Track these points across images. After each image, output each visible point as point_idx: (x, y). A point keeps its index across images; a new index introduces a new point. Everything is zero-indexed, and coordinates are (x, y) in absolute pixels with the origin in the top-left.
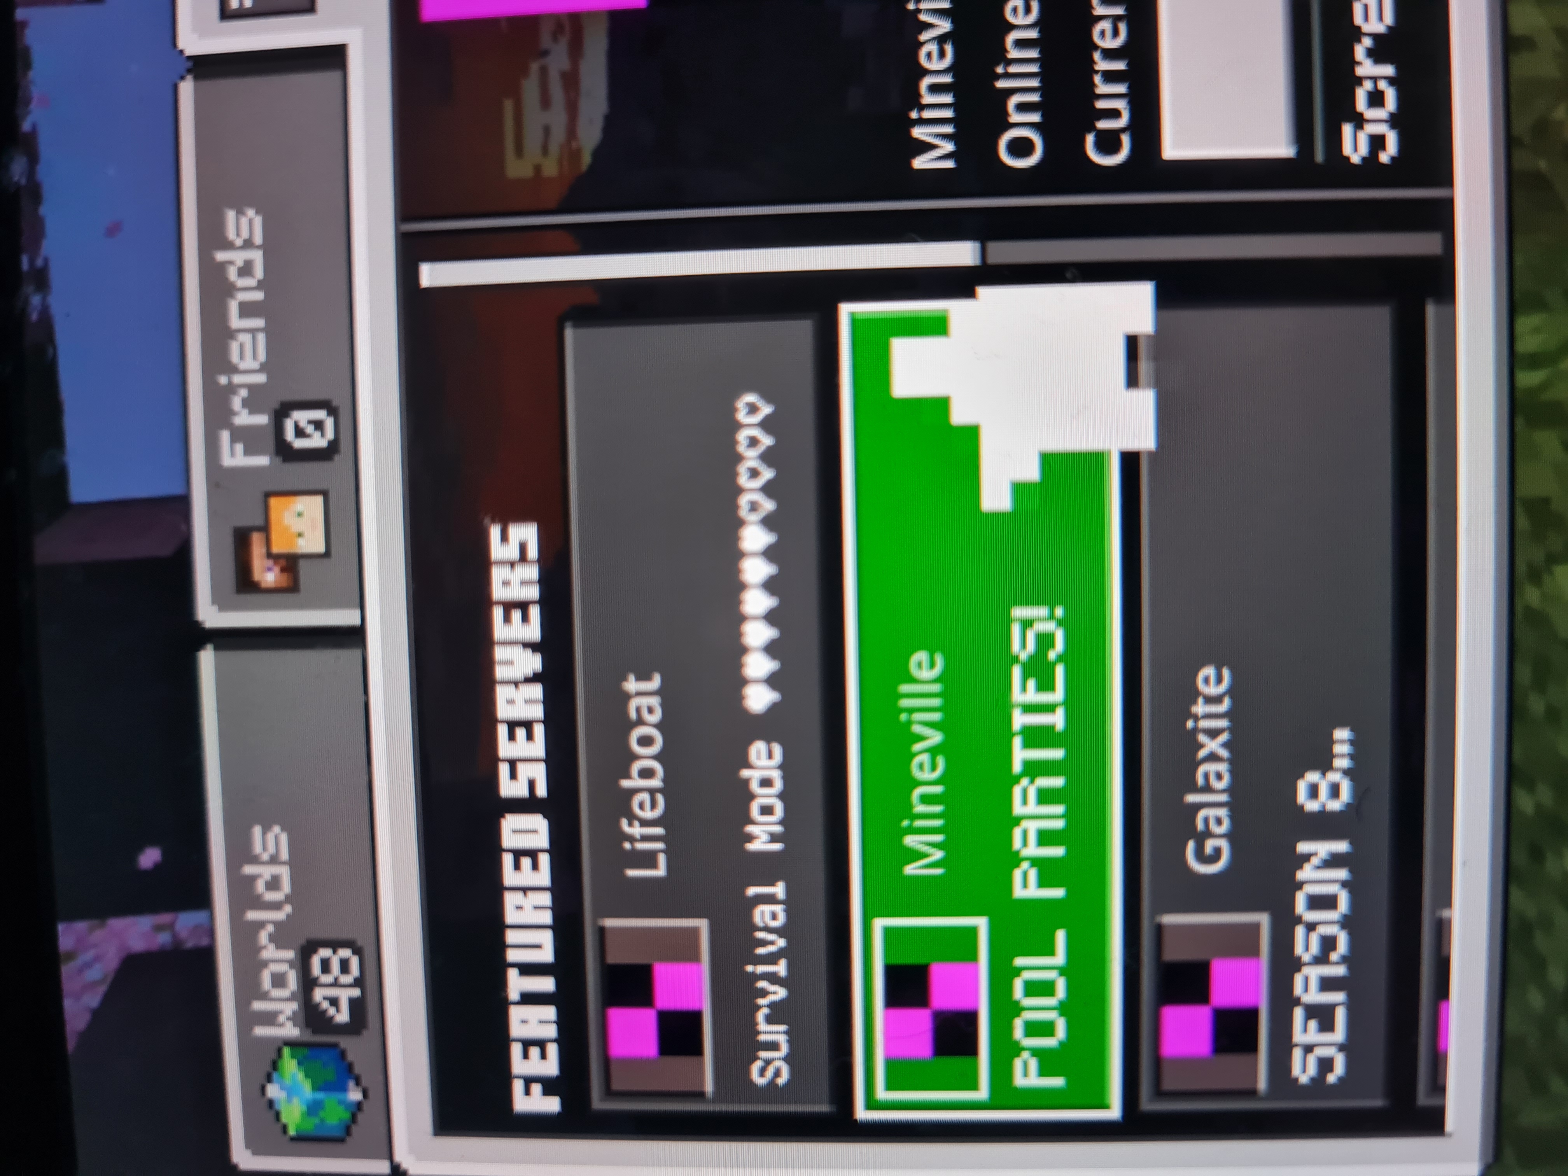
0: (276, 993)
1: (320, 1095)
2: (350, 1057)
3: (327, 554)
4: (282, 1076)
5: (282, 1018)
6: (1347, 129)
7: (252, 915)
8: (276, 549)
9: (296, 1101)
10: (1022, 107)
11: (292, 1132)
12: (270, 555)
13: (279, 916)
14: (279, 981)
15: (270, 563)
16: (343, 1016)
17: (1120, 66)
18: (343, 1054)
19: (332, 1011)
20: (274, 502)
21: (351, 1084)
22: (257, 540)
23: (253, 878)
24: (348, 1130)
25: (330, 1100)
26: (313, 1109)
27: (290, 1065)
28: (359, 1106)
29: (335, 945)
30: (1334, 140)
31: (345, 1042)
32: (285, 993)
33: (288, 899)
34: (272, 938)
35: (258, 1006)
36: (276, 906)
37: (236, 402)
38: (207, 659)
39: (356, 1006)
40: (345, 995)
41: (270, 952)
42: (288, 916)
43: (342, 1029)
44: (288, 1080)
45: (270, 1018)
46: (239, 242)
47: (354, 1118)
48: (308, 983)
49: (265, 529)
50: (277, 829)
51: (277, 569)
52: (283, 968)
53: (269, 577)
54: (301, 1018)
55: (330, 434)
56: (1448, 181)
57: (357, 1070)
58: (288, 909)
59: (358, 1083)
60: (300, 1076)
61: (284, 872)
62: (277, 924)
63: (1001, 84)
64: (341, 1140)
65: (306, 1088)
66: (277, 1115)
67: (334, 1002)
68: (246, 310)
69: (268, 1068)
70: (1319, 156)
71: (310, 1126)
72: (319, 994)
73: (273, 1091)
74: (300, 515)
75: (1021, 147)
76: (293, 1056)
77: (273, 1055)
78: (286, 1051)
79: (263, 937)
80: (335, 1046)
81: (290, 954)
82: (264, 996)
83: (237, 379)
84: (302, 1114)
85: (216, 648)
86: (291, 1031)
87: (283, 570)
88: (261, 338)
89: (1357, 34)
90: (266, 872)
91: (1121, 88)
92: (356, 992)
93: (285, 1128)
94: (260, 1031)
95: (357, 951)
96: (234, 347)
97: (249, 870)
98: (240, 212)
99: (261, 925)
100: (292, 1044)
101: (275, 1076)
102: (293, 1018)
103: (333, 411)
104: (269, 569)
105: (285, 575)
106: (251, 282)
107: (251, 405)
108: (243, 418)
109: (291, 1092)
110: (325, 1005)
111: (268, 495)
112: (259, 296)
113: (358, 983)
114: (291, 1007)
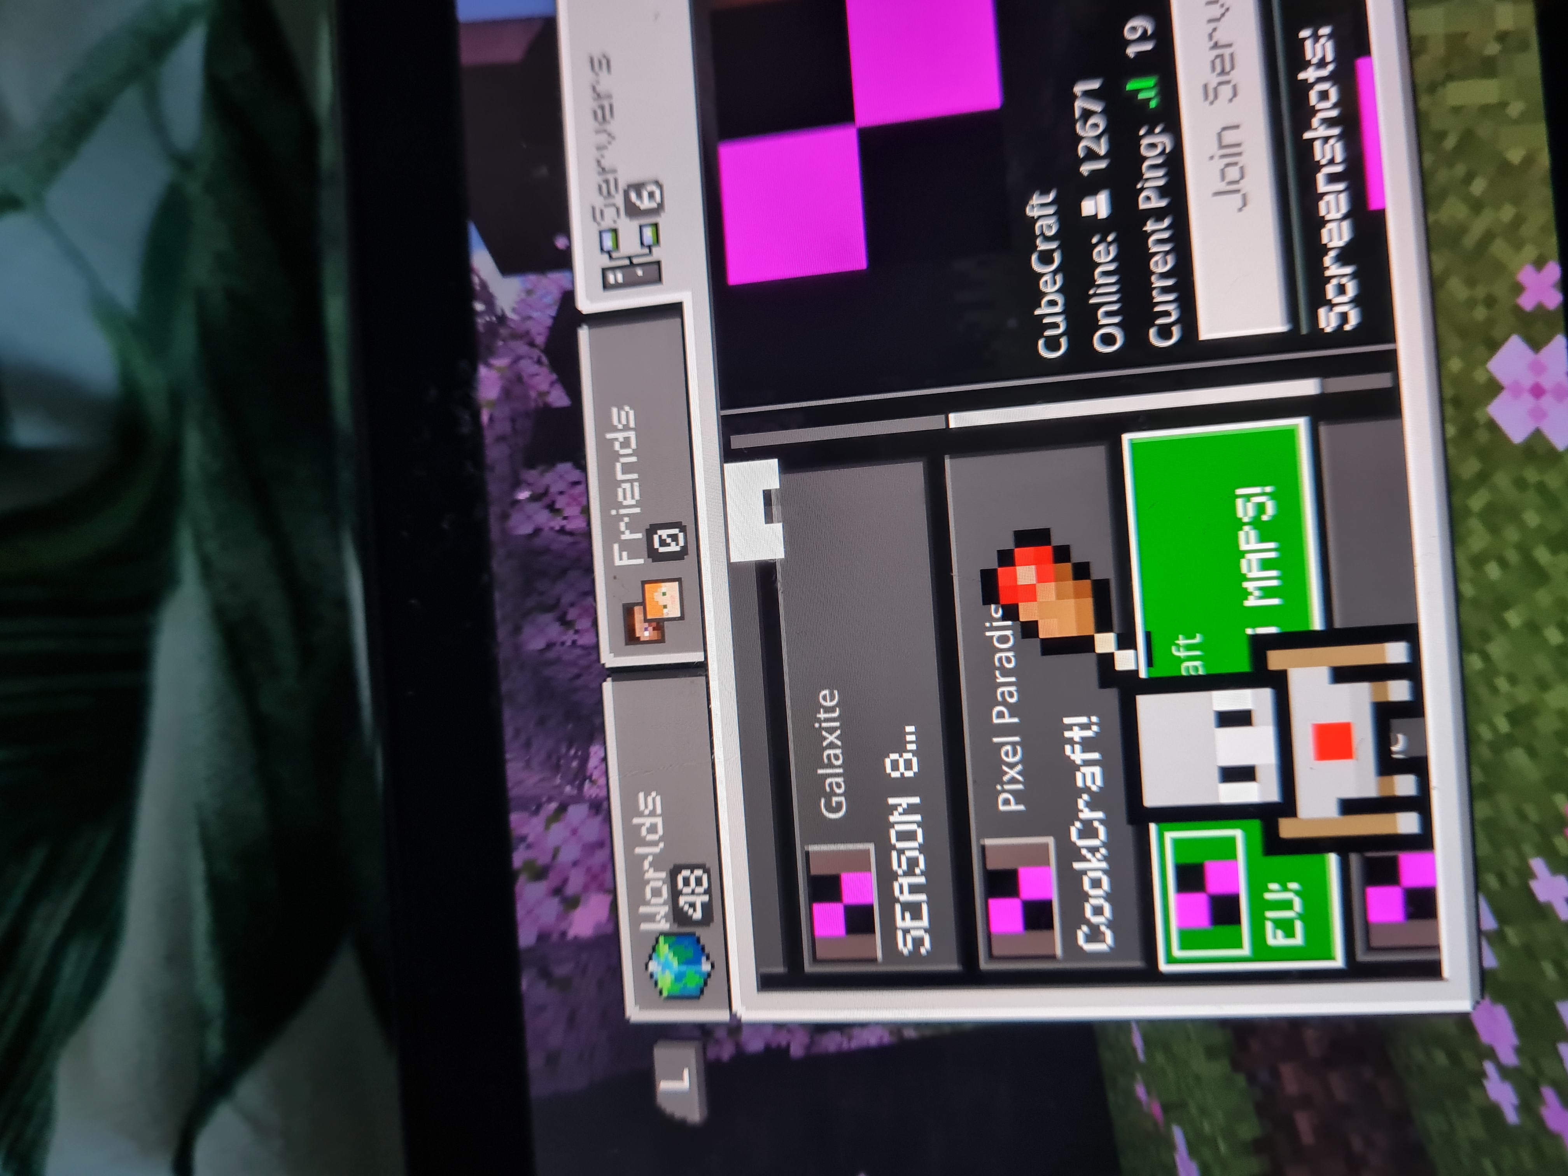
0: (654, 901)
1: (684, 968)
2: (702, 941)
3: (682, 618)
4: (658, 956)
5: (658, 918)
6: (1322, 312)
7: (639, 850)
8: (649, 617)
9: (668, 972)
10: (1109, 314)
11: (665, 994)
12: (646, 620)
13: (656, 850)
14: (656, 893)
15: (646, 625)
16: (698, 915)
17: (1170, 282)
18: (698, 940)
19: (691, 911)
20: (647, 586)
21: (704, 959)
22: (638, 611)
23: (640, 826)
24: (702, 992)
25: (690, 971)
26: (679, 977)
27: (664, 948)
28: (709, 975)
29: (692, 868)
30: (1314, 318)
31: (699, 932)
32: (661, 900)
33: (661, 839)
34: (651, 865)
35: (643, 910)
36: (654, 844)
37: (622, 526)
38: (608, 686)
39: (707, 908)
40: (699, 900)
41: (650, 874)
42: (661, 850)
43: (697, 923)
44: (662, 959)
45: (651, 918)
46: (620, 427)
47: (705, 983)
48: (675, 894)
49: (643, 604)
50: (654, 794)
51: (651, 629)
52: (659, 884)
53: (645, 633)
54: (671, 917)
55: (682, 542)
56: (1392, 339)
57: (707, 950)
58: (662, 845)
59: (708, 958)
60: (671, 955)
61: (659, 821)
62: (655, 856)
63: (1093, 301)
64: (698, 998)
65: (675, 962)
66: (656, 984)
67: (692, 905)
68: (627, 469)
69: (650, 951)
70: (1304, 330)
71: (677, 990)
72: (682, 901)
73: (653, 966)
74: (664, 594)
75: (1108, 340)
76: (665, 942)
77: (653, 942)
78: (661, 939)
79: (646, 865)
80: (693, 934)
81: (663, 875)
82: (647, 903)
83: (623, 511)
84: (672, 981)
85: (613, 680)
86: (664, 926)
87: (654, 629)
88: (636, 484)
89: (1325, 250)
90: (648, 822)
91: (1171, 297)
92: (706, 898)
93: (661, 993)
94: (645, 926)
95: (706, 871)
96: (620, 492)
97: (636, 821)
98: (620, 408)
99: (645, 857)
100: (666, 934)
101: (654, 956)
102: (666, 916)
103: (683, 529)
104: (646, 629)
105: (656, 632)
106: (628, 451)
107: (631, 528)
108: (627, 536)
109: (665, 966)
110: (686, 907)
111: (644, 583)
112: (634, 459)
113: (708, 892)
114: (665, 910)
